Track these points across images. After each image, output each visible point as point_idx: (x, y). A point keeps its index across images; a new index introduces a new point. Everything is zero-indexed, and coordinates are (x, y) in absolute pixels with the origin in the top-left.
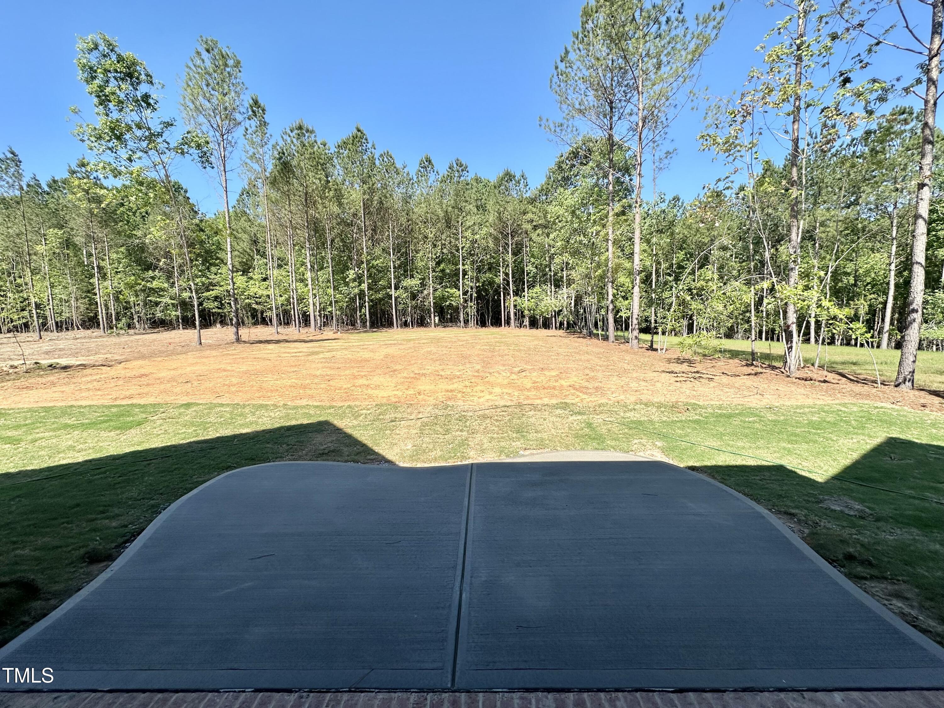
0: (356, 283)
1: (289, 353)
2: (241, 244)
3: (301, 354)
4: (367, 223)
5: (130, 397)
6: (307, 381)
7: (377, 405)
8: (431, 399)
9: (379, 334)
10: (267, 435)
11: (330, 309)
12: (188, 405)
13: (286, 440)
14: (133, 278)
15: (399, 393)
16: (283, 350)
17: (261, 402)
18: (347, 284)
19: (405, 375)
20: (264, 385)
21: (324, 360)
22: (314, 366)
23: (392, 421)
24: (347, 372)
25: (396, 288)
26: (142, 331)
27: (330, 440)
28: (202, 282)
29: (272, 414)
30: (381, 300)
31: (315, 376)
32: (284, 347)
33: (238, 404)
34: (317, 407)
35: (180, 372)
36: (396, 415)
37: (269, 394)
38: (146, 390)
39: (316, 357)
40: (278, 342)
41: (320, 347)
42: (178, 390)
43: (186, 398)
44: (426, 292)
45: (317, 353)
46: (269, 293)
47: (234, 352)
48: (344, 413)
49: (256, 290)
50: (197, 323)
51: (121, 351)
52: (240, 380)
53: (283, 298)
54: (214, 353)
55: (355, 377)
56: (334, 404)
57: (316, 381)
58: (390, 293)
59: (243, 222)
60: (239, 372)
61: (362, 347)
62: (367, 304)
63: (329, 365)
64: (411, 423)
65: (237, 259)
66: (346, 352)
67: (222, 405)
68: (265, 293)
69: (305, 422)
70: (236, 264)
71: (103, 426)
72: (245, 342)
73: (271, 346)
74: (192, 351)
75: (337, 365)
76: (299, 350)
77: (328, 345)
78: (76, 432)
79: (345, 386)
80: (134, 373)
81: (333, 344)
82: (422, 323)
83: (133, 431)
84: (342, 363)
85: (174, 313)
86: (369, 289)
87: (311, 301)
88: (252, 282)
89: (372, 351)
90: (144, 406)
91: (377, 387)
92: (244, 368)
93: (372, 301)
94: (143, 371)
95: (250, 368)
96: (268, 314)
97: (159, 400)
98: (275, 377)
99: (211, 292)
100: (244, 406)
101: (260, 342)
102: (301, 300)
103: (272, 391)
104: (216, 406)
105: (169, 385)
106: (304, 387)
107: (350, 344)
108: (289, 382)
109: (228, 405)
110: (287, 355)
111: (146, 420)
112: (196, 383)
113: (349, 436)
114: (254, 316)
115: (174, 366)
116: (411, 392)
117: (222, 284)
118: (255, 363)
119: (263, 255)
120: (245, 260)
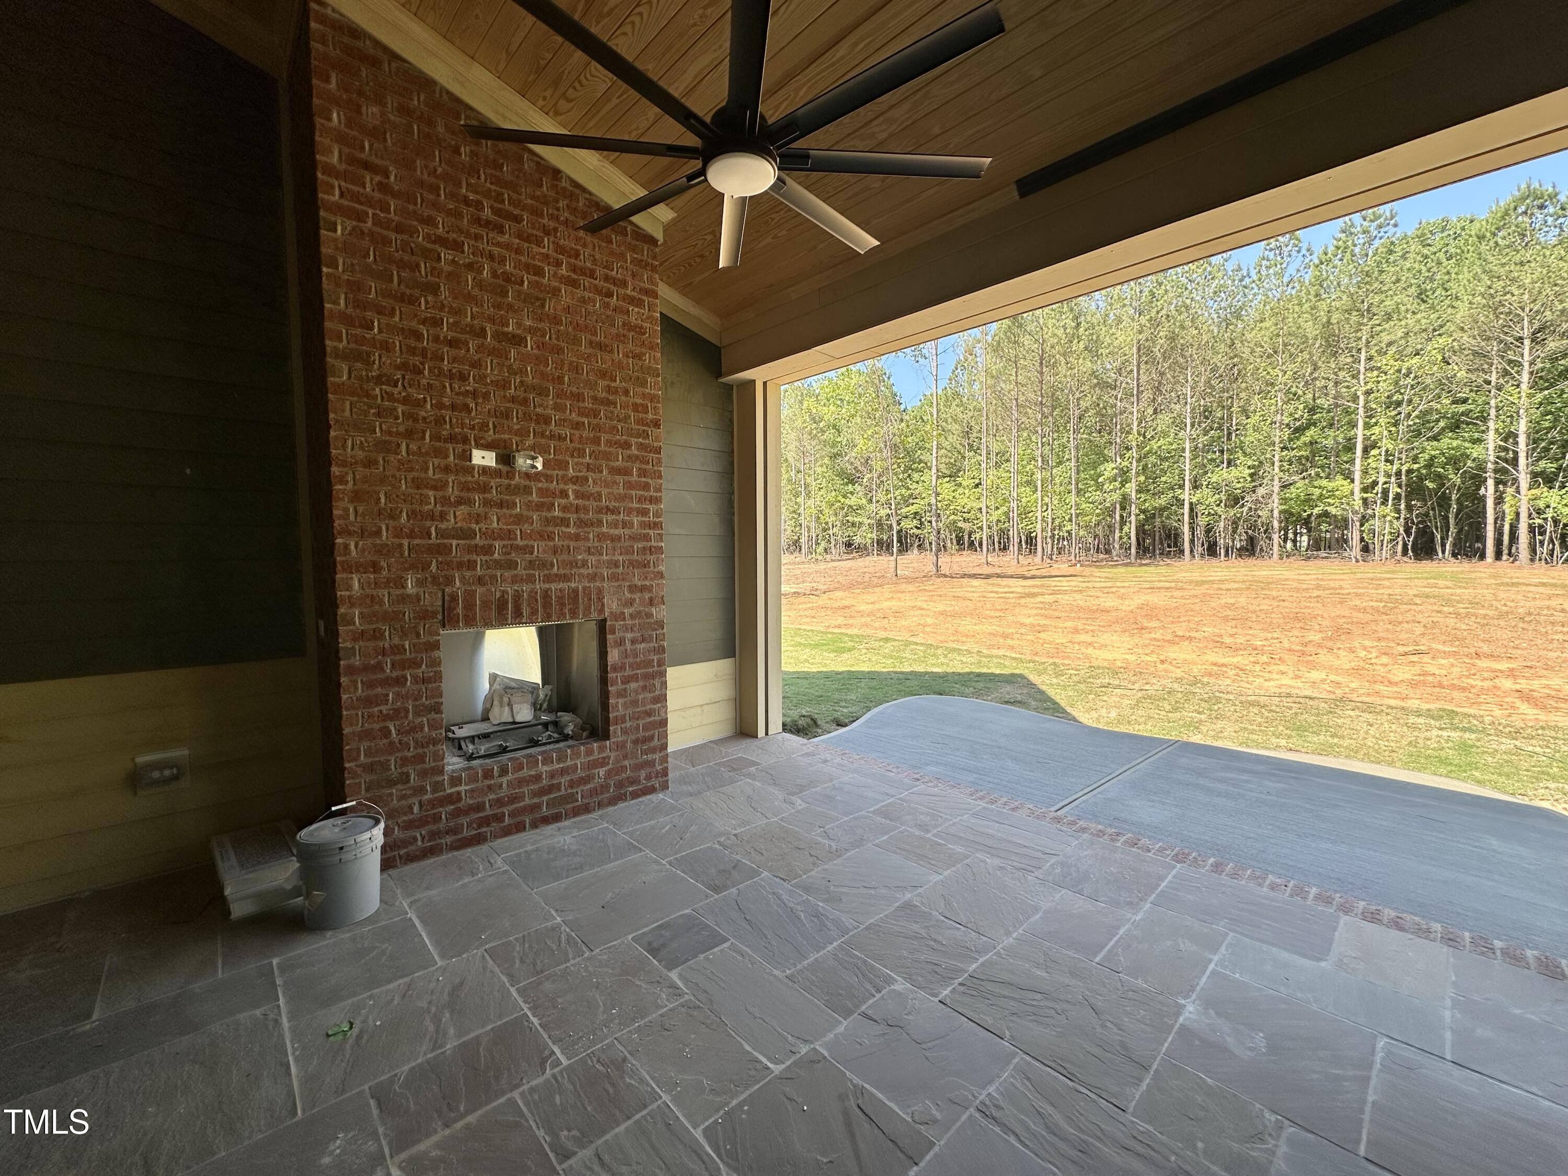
0: (1117, 484)
1: (996, 592)
2: (950, 438)
3: (1011, 595)
4: (1143, 378)
5: (839, 627)
6: (1011, 631)
7: (1091, 667)
8: (1178, 671)
9: (1151, 569)
10: (956, 677)
11: (1069, 528)
12: (887, 640)
13: (973, 684)
14: (834, 494)
15: (1131, 658)
16: (990, 588)
17: (954, 646)
18: (1099, 487)
19: (1158, 636)
20: (960, 629)
21: (1041, 606)
22: (1026, 611)
23: (1104, 687)
24: (1069, 624)
25: (1196, 486)
26: (838, 557)
27: (1020, 692)
28: (902, 495)
29: (964, 659)
30: (1162, 509)
31: (1022, 624)
32: (992, 584)
33: (932, 645)
34: (1015, 659)
35: (877, 606)
36: (1111, 681)
37: (964, 639)
38: (851, 621)
39: (1032, 600)
40: (988, 577)
41: (1042, 586)
42: (877, 624)
43: (883, 633)
44: (1261, 491)
45: (1034, 595)
46: (981, 505)
47: (931, 588)
48: (1045, 669)
49: (966, 500)
50: (895, 550)
51: (823, 580)
52: (935, 621)
53: (1000, 511)
54: (911, 587)
55: (1076, 631)
56: (1037, 659)
57: (1023, 630)
58: (1181, 497)
59: (955, 409)
60: (935, 612)
61: (1106, 590)
62: (1133, 518)
63: (1046, 612)
64: (1129, 693)
65: (944, 460)
66: (1078, 596)
67: (917, 644)
68: (976, 505)
69: (998, 671)
70: (942, 467)
71: (824, 647)
72: (945, 576)
73: (975, 582)
74: (888, 583)
75: (1057, 614)
76: (1010, 590)
77: (1054, 584)
78: (807, 650)
79: (1058, 641)
80: (838, 604)
81: (1065, 583)
82: (1250, 549)
83: (845, 655)
84: (1066, 611)
85: (869, 535)
86: (1139, 491)
87: (1039, 514)
88: (961, 490)
89: (1122, 597)
90: (850, 636)
91: (1104, 646)
92: (941, 607)
93: (1143, 512)
94: (845, 603)
95: (947, 609)
96: (978, 536)
97: (861, 632)
98: (974, 621)
99: (911, 508)
100: (937, 648)
101: (964, 576)
102: (1025, 513)
103: (967, 636)
104: (911, 643)
105: (869, 619)
106: (1005, 636)
107: (1090, 585)
108: (990, 629)
109: (922, 644)
110: (993, 595)
111: (854, 648)
112: (892, 620)
113: (1042, 693)
114: (959, 540)
115: (872, 600)
116: (1154, 658)
117: (924, 495)
118: (953, 603)
119: (977, 451)
120: (952, 460)
